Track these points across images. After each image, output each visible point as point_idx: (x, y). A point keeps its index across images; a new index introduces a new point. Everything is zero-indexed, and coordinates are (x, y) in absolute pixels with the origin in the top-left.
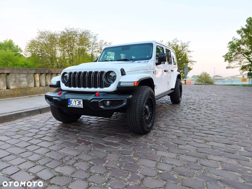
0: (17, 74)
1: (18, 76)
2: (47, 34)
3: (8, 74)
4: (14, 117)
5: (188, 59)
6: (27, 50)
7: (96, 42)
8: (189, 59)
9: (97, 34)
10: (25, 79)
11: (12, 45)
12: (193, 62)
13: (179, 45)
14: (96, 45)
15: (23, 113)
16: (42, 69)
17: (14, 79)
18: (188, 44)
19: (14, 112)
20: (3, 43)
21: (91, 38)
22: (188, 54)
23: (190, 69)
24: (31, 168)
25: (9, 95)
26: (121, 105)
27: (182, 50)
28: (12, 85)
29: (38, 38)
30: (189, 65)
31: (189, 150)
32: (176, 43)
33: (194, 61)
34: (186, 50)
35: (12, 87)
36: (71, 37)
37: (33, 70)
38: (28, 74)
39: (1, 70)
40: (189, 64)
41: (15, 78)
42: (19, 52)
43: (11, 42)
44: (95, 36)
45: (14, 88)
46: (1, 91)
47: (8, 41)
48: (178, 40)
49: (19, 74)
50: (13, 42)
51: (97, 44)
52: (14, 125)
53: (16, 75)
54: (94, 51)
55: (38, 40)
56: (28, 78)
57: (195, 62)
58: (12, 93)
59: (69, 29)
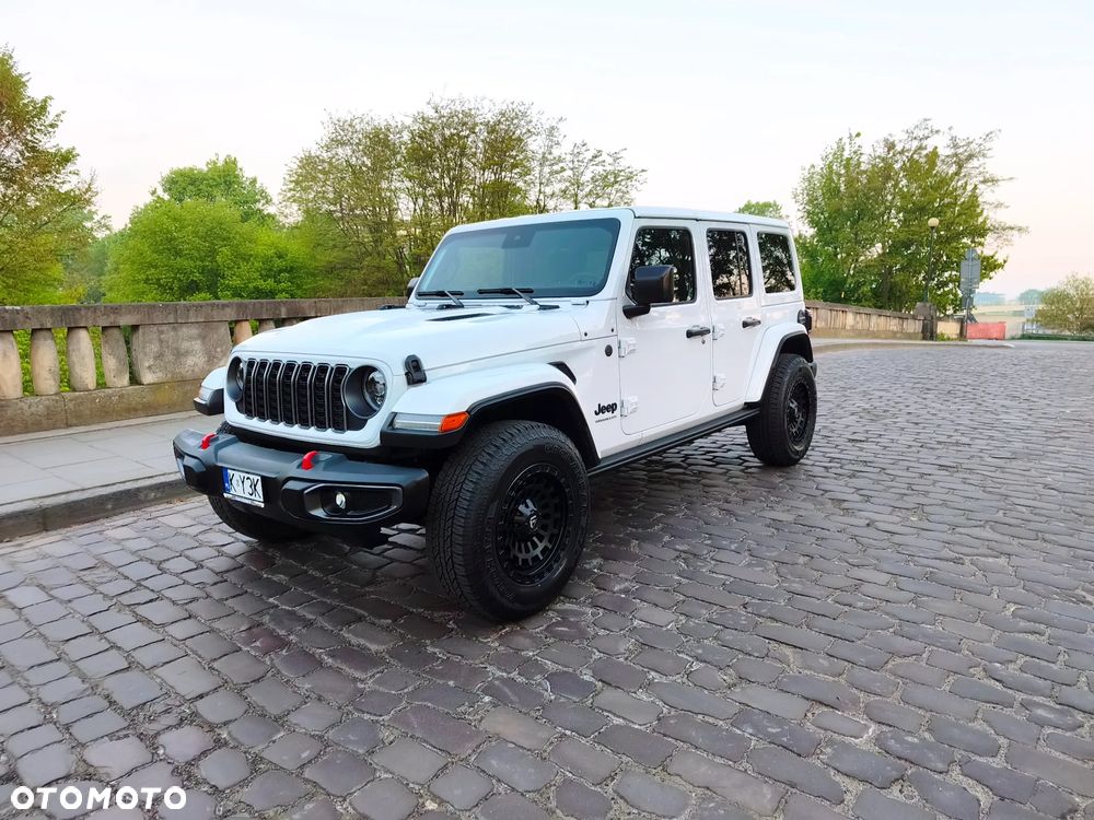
0: (165, 328)
1: (169, 335)
2: (358, 127)
3: (135, 328)
4: (110, 506)
5: (986, 218)
6: (289, 195)
7: (556, 152)
8: (990, 216)
9: (561, 120)
10: (197, 345)
11: (236, 176)
12: (1009, 232)
13: (944, 152)
14: (556, 168)
15: (145, 488)
16: (262, 304)
17: (155, 347)
18: (988, 145)
19: (114, 484)
20: (206, 169)
21: (534, 137)
22: (986, 195)
23: (989, 266)
24: (22, 731)
25: (140, 406)
26: (384, 510)
27: (957, 174)
28: (149, 367)
29: (326, 146)
30: (989, 247)
31: (624, 718)
32: (925, 143)
33: (1012, 228)
34: (974, 172)
35: (148, 378)
36: (452, 135)
37: (228, 310)
38: (208, 323)
39: (108, 316)
40: (989, 239)
41: (161, 341)
42: (259, 206)
43: (231, 164)
44: (553, 128)
45: (156, 380)
46: (110, 391)
47: (220, 163)
48: (935, 129)
49: (175, 325)
50: (239, 165)
51: (560, 160)
52: (96, 537)
53: (162, 332)
54: (548, 190)
55: (325, 155)
56: (207, 339)
57: (1020, 230)
58: (149, 398)
59: (444, 103)
